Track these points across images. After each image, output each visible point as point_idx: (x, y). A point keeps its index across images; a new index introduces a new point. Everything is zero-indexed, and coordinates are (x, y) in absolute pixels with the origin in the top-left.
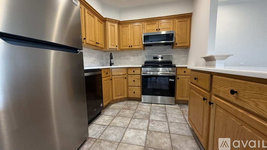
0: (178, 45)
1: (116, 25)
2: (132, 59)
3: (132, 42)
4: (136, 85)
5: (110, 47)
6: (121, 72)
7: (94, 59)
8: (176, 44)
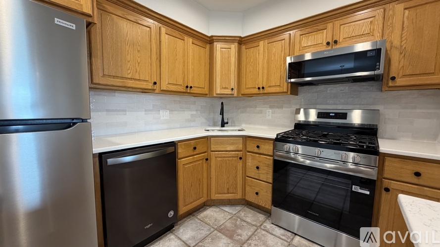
0: (400, 82)
1: (234, 47)
2: (269, 113)
5: (218, 92)
6: (232, 144)
7: (194, 113)
8: (393, 78)
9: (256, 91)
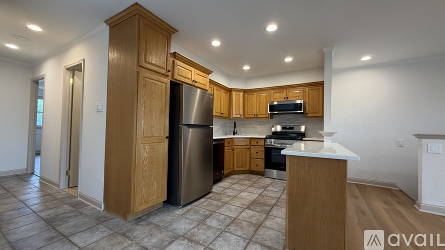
0: (309, 115)
1: (241, 94)
2: (259, 128)
3: (258, 110)
4: (260, 157)
5: (234, 116)
6: (244, 142)
7: (218, 127)
8: (307, 114)
9: (253, 116)
